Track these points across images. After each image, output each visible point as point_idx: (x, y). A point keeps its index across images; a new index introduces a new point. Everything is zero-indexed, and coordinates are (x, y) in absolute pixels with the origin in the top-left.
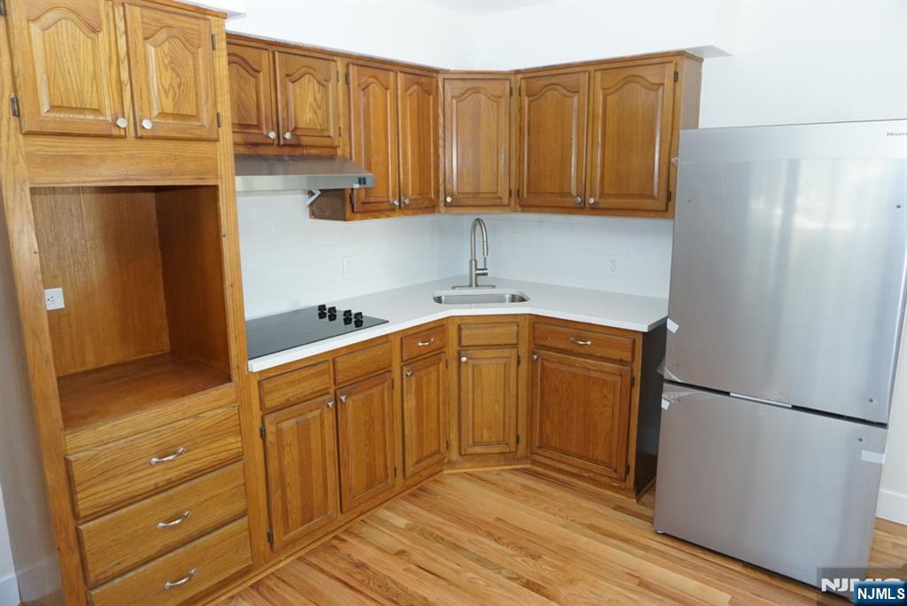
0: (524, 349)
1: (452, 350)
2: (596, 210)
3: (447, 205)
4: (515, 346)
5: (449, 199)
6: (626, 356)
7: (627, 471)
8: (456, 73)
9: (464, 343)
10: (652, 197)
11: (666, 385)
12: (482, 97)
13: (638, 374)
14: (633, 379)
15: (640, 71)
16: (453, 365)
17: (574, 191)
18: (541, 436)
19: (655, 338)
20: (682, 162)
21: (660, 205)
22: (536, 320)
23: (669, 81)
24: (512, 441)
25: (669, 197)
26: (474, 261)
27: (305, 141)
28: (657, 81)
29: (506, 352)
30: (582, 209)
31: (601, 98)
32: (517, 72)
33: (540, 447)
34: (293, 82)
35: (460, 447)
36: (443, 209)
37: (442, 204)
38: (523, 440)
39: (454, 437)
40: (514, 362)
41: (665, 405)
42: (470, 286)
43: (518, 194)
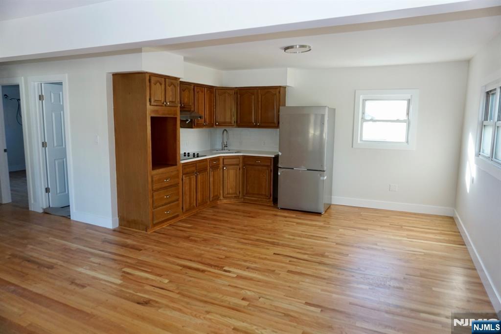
0: (241, 165)
1: (221, 166)
2: (259, 127)
3: (216, 125)
4: (238, 165)
5: (217, 124)
6: (269, 164)
7: (271, 196)
8: (219, 87)
9: (225, 164)
10: (274, 123)
11: (279, 169)
12: (227, 95)
13: (272, 169)
14: (271, 170)
15: (271, 90)
16: (222, 170)
17: (253, 121)
18: (246, 190)
19: (276, 159)
20: (281, 113)
21: (277, 125)
22: (244, 157)
23: (278, 94)
24: (238, 193)
25: (279, 123)
26: (223, 142)
27: (186, 106)
28: (274, 93)
29: (236, 167)
30: (256, 126)
31: (260, 97)
32: (236, 88)
33: (246, 194)
34: (184, 91)
35: (223, 195)
36: (215, 127)
37: (215, 125)
38: (241, 192)
39: (221, 192)
40: (238, 169)
41: (279, 174)
42: (222, 150)
43: (237, 122)
